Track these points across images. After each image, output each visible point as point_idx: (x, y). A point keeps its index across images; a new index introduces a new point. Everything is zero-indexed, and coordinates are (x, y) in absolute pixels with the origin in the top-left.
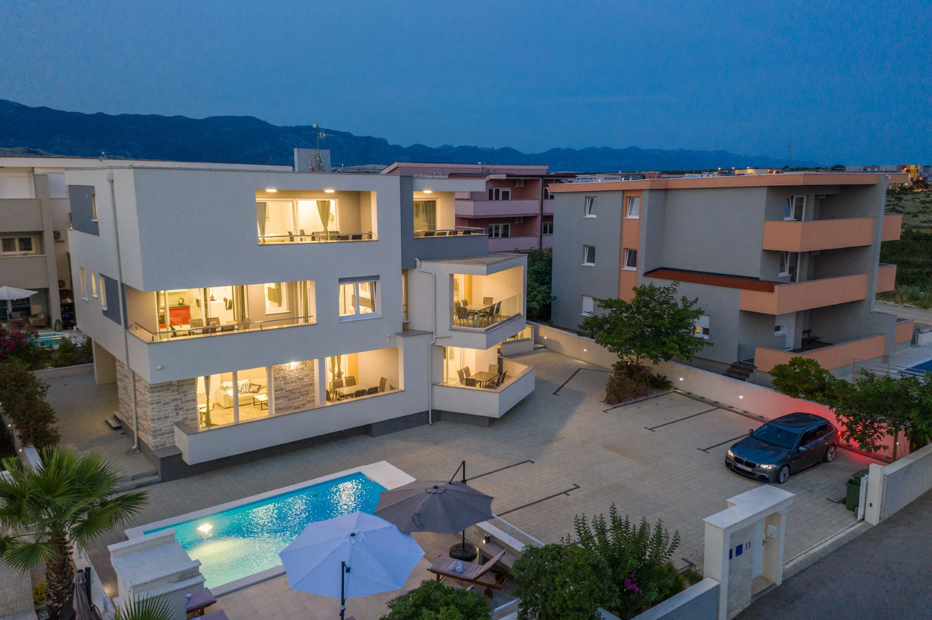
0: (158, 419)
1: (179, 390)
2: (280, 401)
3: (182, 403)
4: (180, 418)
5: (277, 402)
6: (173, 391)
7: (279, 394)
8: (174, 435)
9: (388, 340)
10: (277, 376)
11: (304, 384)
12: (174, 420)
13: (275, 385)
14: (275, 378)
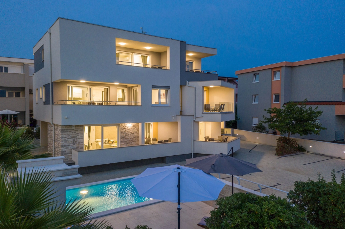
0: (65, 146)
1: (75, 132)
2: (123, 143)
3: (77, 139)
4: (75, 147)
5: (122, 144)
6: (73, 133)
7: (122, 140)
8: (72, 155)
9: (173, 118)
10: (122, 131)
11: (134, 136)
12: (72, 147)
13: (121, 135)
14: (121, 132)
